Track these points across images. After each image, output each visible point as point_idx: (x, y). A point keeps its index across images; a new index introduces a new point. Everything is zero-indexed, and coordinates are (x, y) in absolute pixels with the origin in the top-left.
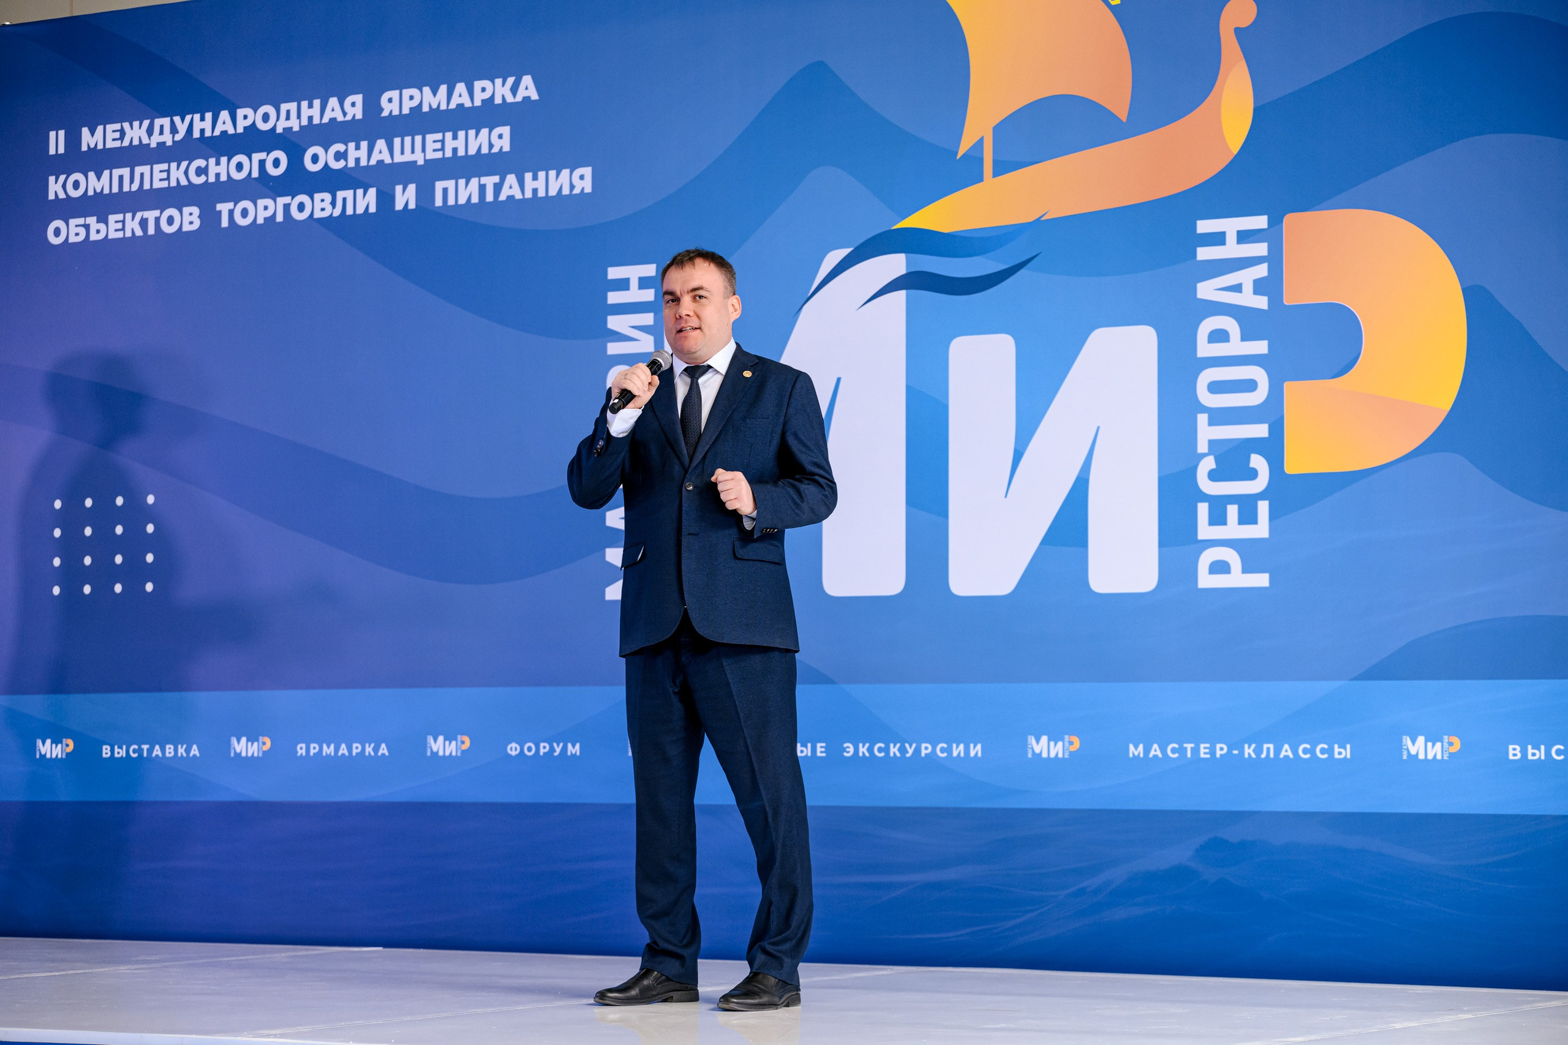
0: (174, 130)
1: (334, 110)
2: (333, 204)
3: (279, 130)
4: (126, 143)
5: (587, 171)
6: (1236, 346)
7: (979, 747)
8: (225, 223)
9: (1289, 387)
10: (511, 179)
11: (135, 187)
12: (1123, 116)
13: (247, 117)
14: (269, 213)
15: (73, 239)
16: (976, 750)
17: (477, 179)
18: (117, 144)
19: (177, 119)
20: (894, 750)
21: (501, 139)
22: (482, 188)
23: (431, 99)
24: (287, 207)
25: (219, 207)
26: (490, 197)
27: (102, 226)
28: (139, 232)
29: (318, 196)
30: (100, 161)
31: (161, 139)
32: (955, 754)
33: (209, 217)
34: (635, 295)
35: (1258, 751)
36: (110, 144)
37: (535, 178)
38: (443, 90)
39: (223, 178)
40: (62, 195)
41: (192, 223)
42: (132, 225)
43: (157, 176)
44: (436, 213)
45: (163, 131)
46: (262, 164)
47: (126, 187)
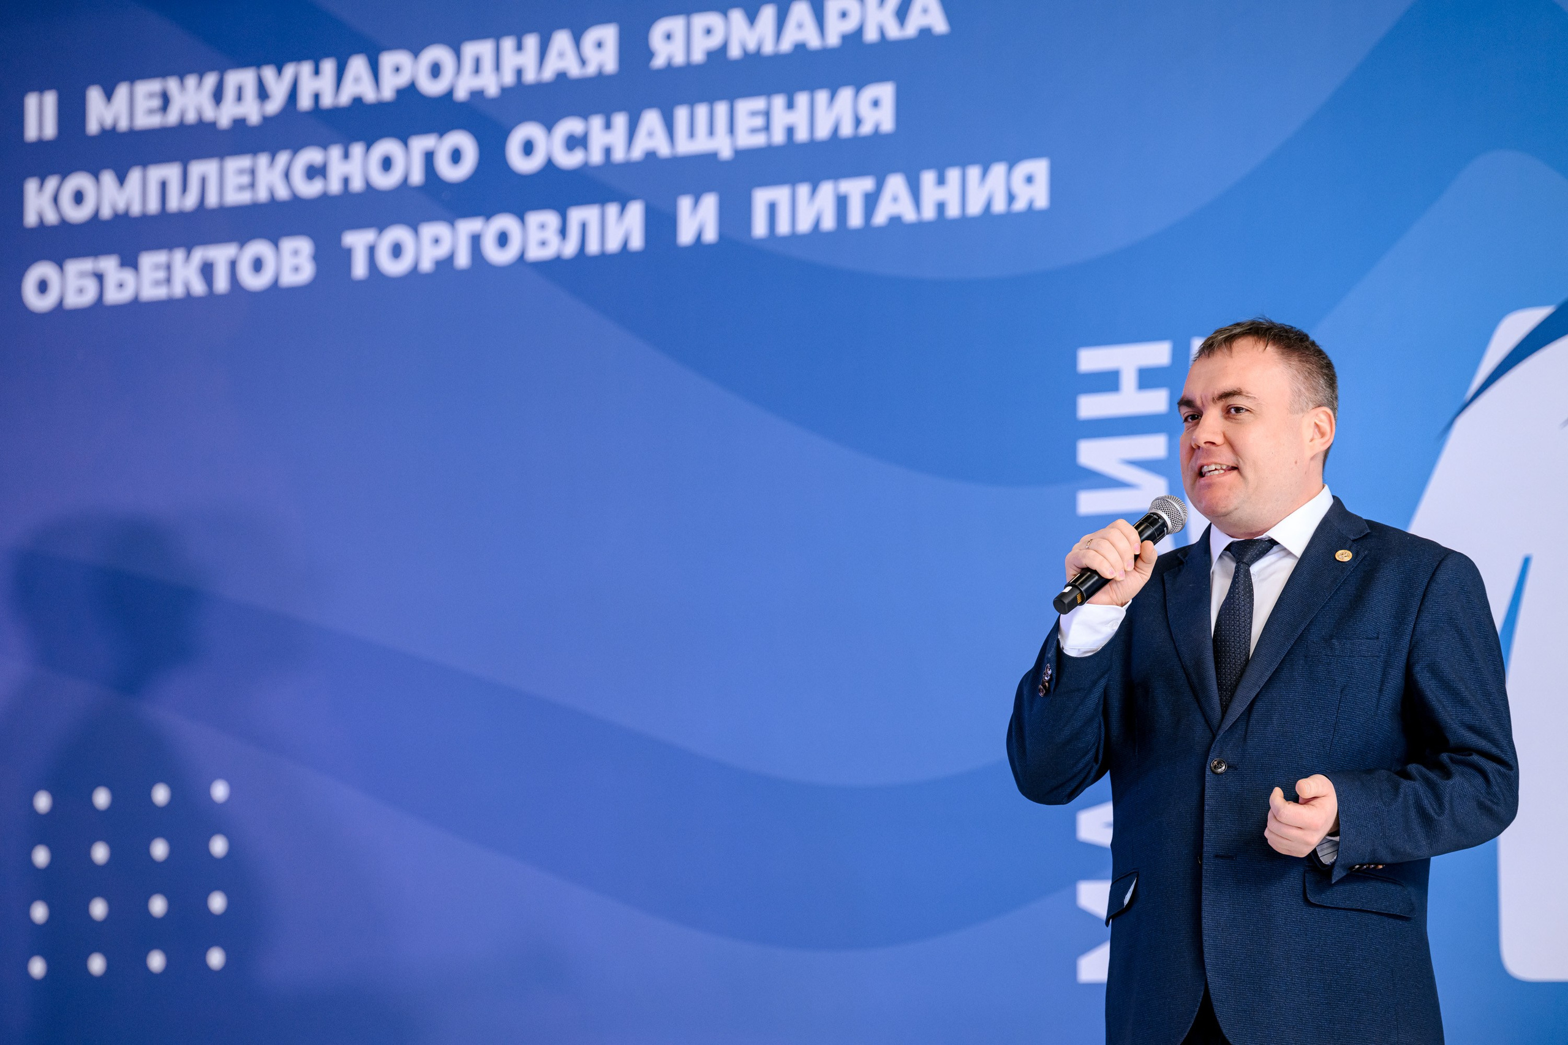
0: (263, 94)
1: (563, 56)
2: (563, 232)
4: (172, 118)
5: (1040, 168)
8: (360, 269)
10: (896, 184)
11: (190, 202)
13: (399, 70)
14: (442, 251)
15: (73, 301)
17: (831, 184)
18: (158, 120)
19: (268, 74)
21: (877, 107)
22: (842, 202)
24: (476, 240)
25: (349, 239)
26: (855, 219)
27: (128, 275)
28: (199, 288)
29: (534, 218)
30: (124, 152)
31: (239, 111)
33: (331, 258)
34: (1131, 401)
36: (142, 121)
37: (941, 181)
38: (768, 14)
39: (357, 185)
40: (51, 217)
41: (296, 270)
42: (186, 274)
43: (232, 181)
44: (757, 249)
45: (242, 96)
46: (429, 158)
47: (174, 201)
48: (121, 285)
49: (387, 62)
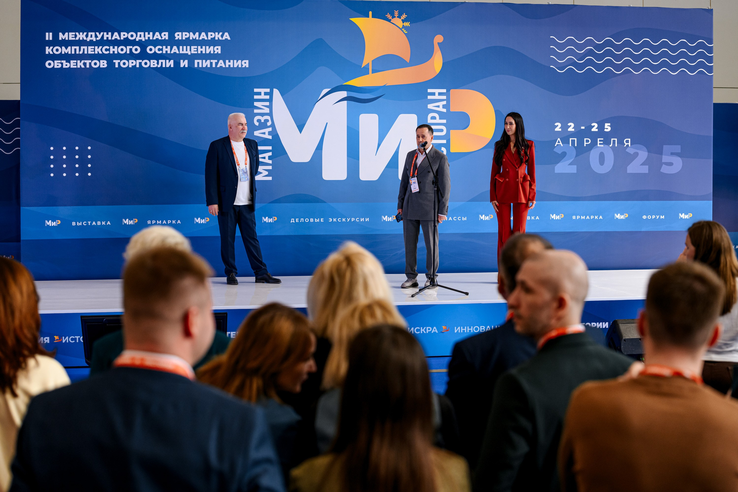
0: (96, 36)
1: (157, 36)
2: (158, 63)
3: (137, 40)
4: (77, 39)
5: (247, 61)
6: (438, 121)
7: (368, 219)
8: (117, 66)
9: (452, 132)
10: (221, 61)
11: (81, 52)
12: (408, 61)
13: (124, 35)
14: (134, 64)
15: (56, 67)
16: (367, 220)
17: (209, 60)
18: (74, 39)
19: (97, 33)
20: (344, 220)
21: (218, 50)
22: (211, 63)
23: (192, 36)
24: (140, 63)
25: (114, 61)
26: (214, 66)
27: (68, 64)
28: (83, 66)
29: (152, 61)
30: (66, 43)
31: (91, 39)
32: (361, 221)
33: (111, 64)
34: (263, 97)
36: (70, 39)
37: (229, 62)
38: (197, 34)
39: (116, 52)
40: (51, 53)
41: (104, 65)
42: (80, 64)
43: (90, 50)
44: (195, 69)
45: (92, 36)
46: (131, 50)
47: (77, 52)
48: (66, 65)
49: (122, 34)
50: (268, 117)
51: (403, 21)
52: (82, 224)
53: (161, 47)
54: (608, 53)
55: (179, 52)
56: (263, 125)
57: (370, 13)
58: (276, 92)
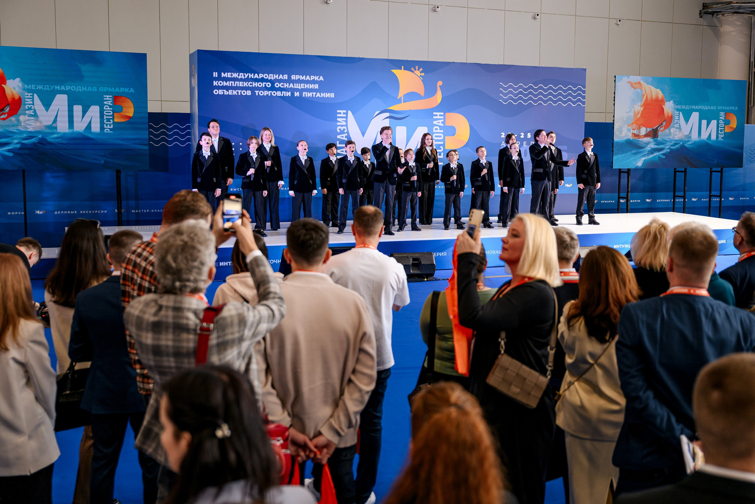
0: (244, 76)
1: (281, 77)
2: (281, 94)
4: (233, 77)
5: (333, 94)
6: (439, 131)
8: (257, 94)
9: (446, 137)
10: (318, 93)
11: (235, 85)
12: (423, 96)
13: (261, 76)
14: (267, 94)
15: (220, 94)
17: (312, 93)
18: (231, 77)
19: (245, 74)
21: (316, 86)
22: (313, 95)
23: (302, 78)
24: (271, 93)
25: (255, 91)
26: (314, 96)
27: (227, 92)
28: (236, 94)
29: (278, 92)
30: (226, 79)
31: (241, 77)
33: (253, 93)
34: (342, 115)
35: (441, 187)
36: (229, 77)
37: (323, 94)
38: (304, 76)
39: (256, 86)
40: (217, 85)
41: (249, 94)
42: (235, 93)
43: (241, 84)
44: (303, 98)
45: (242, 76)
46: (265, 85)
47: (233, 85)
48: (226, 93)
49: (260, 75)
50: (345, 128)
51: (421, 72)
52: (237, 189)
53: (283, 84)
54: (531, 93)
55: (294, 87)
56: (342, 132)
57: (403, 67)
58: (350, 112)
